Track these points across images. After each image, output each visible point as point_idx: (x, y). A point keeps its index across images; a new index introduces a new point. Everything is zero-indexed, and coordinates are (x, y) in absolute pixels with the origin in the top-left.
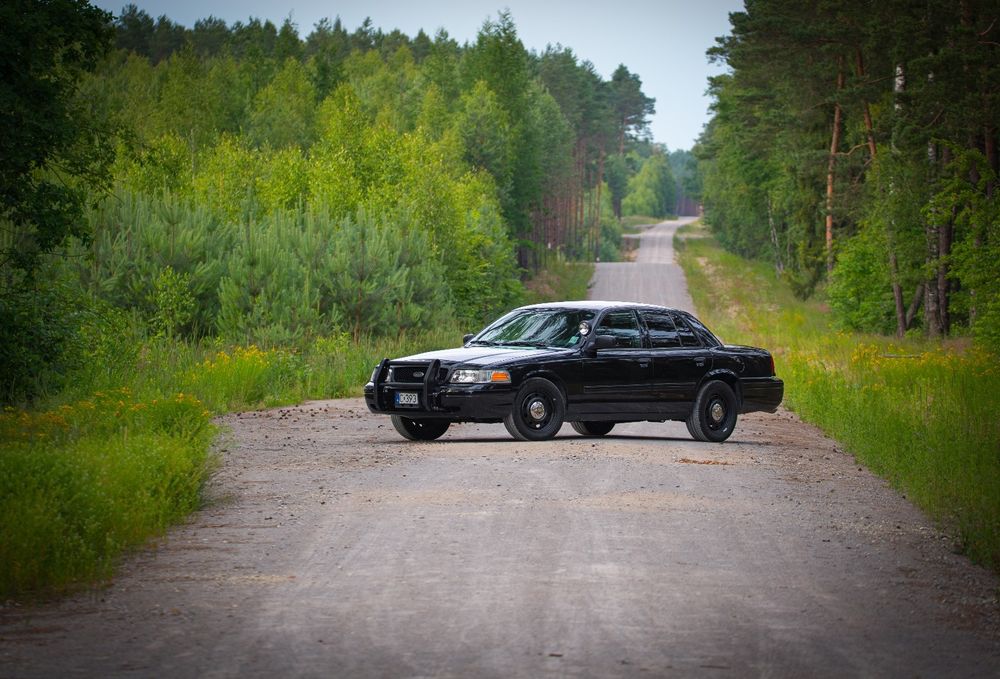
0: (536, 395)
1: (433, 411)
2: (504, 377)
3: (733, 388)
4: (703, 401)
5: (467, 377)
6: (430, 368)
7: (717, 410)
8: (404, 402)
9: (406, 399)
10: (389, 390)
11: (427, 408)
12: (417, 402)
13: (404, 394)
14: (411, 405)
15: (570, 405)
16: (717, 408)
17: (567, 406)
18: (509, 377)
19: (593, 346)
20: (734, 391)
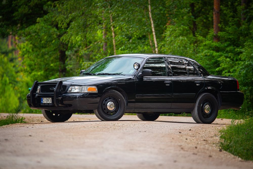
0: (110, 99)
1: (58, 106)
2: (95, 90)
3: (216, 97)
4: (199, 104)
5: (76, 90)
6: (57, 85)
7: (207, 109)
8: (45, 102)
9: (46, 101)
10: (37, 96)
11: (56, 105)
12: (51, 102)
13: (45, 99)
14: (48, 104)
15: (129, 104)
16: (207, 107)
17: (127, 104)
18: (97, 89)
19: (141, 74)
20: (217, 99)
